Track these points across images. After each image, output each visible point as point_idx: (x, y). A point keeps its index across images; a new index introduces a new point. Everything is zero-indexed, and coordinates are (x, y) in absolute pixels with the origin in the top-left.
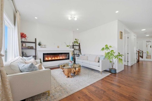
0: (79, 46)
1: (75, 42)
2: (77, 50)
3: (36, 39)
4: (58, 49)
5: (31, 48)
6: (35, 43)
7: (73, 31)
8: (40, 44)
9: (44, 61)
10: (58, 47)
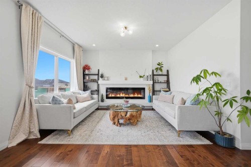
0: (168, 75)
1: (157, 69)
2: (161, 82)
3: (99, 70)
4: (126, 82)
5: (94, 81)
6: (98, 75)
7: (153, 51)
8: (102, 76)
9: (108, 97)
10: (126, 79)
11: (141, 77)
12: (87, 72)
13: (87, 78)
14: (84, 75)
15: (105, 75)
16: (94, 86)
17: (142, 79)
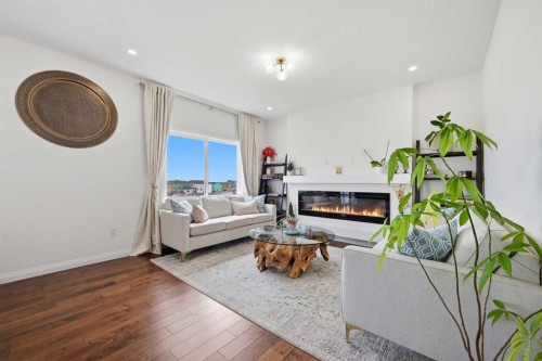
0: (479, 154)
3: (287, 156)
5: (278, 177)
6: (285, 165)
8: (291, 168)
9: (302, 212)
10: (339, 171)
11: (374, 163)
12: (269, 161)
13: (268, 171)
14: (265, 167)
15: (298, 164)
16: (277, 187)
17: (378, 168)
